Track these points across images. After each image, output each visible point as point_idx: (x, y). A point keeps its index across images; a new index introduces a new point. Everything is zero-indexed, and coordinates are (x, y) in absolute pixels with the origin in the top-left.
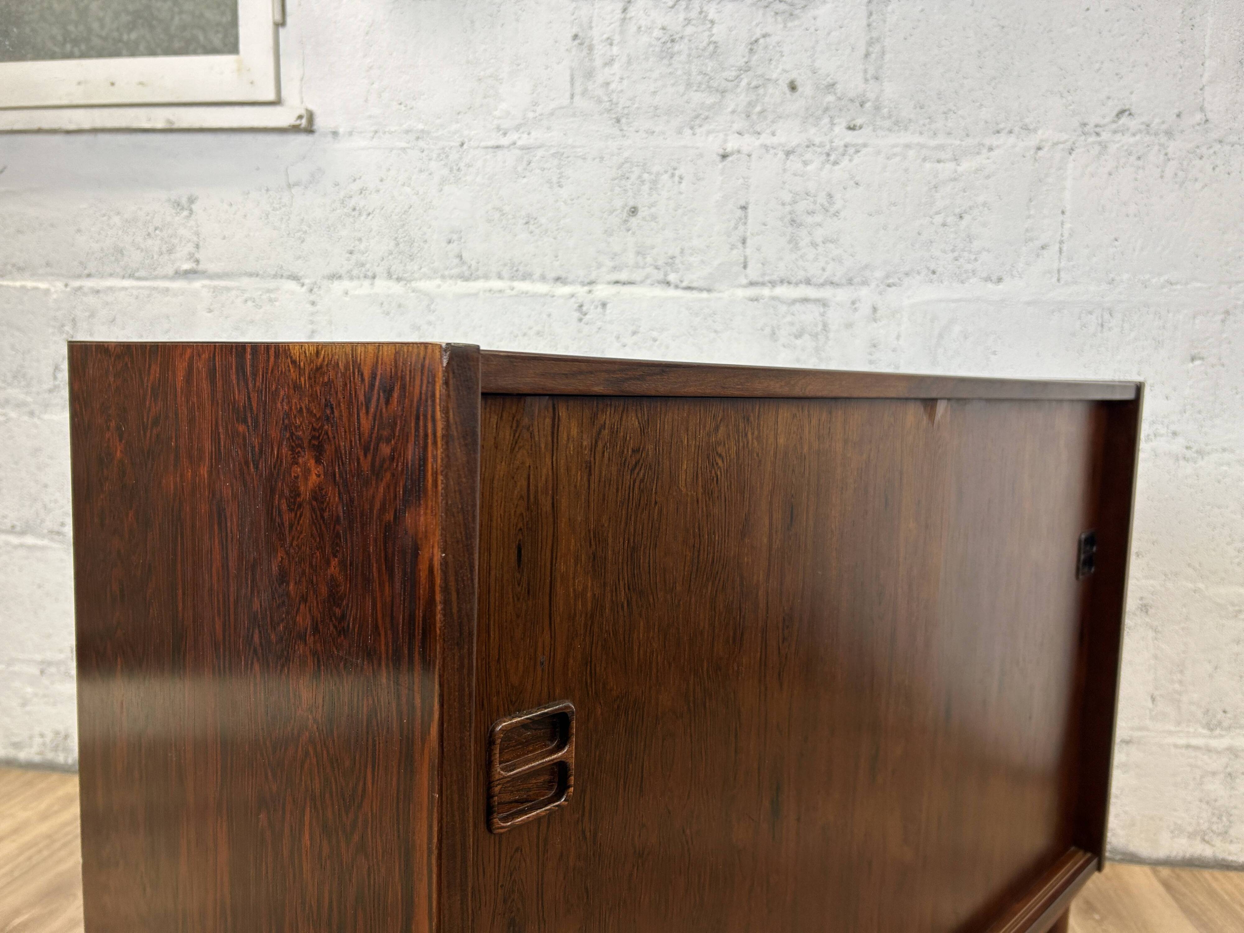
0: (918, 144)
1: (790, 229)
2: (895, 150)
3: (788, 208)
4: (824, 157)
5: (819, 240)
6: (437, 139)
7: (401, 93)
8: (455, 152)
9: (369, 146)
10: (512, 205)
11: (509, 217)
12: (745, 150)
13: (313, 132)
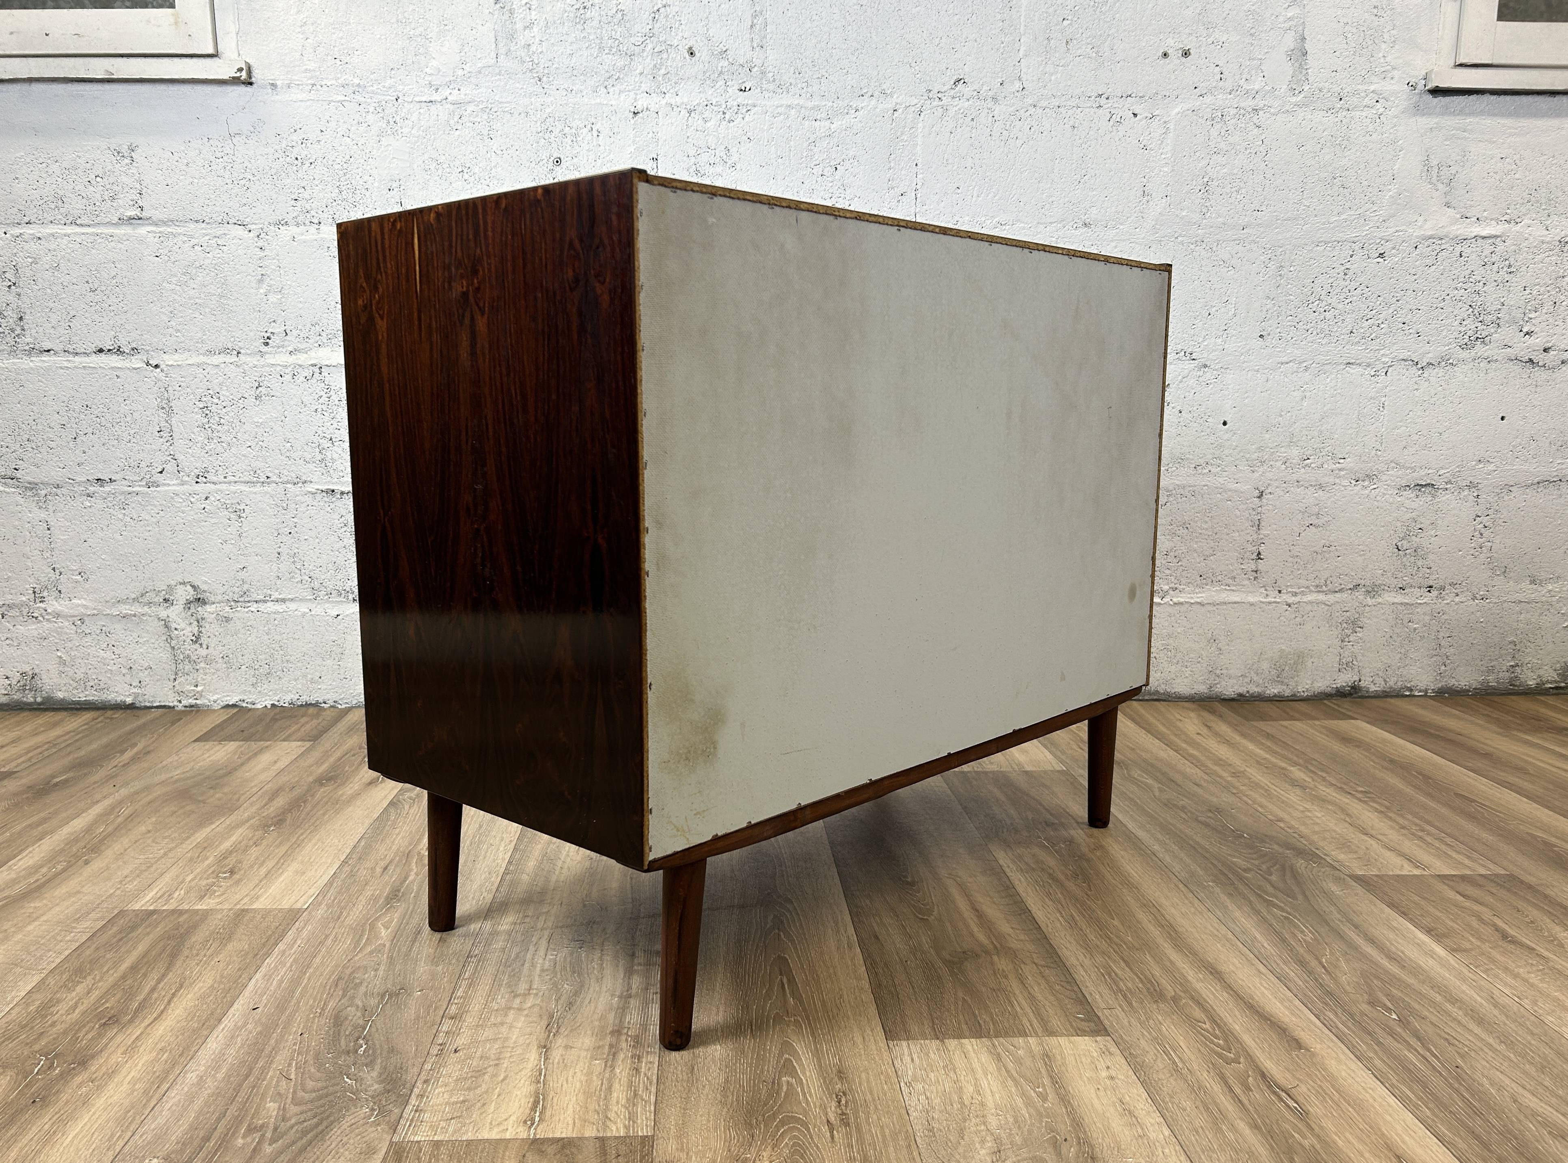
0: (798, 105)
2: (780, 110)
4: (721, 115)
6: (373, 92)
7: (336, 49)
8: (391, 105)
9: (308, 98)
10: (447, 155)
11: (445, 166)
12: (653, 108)
13: (251, 84)
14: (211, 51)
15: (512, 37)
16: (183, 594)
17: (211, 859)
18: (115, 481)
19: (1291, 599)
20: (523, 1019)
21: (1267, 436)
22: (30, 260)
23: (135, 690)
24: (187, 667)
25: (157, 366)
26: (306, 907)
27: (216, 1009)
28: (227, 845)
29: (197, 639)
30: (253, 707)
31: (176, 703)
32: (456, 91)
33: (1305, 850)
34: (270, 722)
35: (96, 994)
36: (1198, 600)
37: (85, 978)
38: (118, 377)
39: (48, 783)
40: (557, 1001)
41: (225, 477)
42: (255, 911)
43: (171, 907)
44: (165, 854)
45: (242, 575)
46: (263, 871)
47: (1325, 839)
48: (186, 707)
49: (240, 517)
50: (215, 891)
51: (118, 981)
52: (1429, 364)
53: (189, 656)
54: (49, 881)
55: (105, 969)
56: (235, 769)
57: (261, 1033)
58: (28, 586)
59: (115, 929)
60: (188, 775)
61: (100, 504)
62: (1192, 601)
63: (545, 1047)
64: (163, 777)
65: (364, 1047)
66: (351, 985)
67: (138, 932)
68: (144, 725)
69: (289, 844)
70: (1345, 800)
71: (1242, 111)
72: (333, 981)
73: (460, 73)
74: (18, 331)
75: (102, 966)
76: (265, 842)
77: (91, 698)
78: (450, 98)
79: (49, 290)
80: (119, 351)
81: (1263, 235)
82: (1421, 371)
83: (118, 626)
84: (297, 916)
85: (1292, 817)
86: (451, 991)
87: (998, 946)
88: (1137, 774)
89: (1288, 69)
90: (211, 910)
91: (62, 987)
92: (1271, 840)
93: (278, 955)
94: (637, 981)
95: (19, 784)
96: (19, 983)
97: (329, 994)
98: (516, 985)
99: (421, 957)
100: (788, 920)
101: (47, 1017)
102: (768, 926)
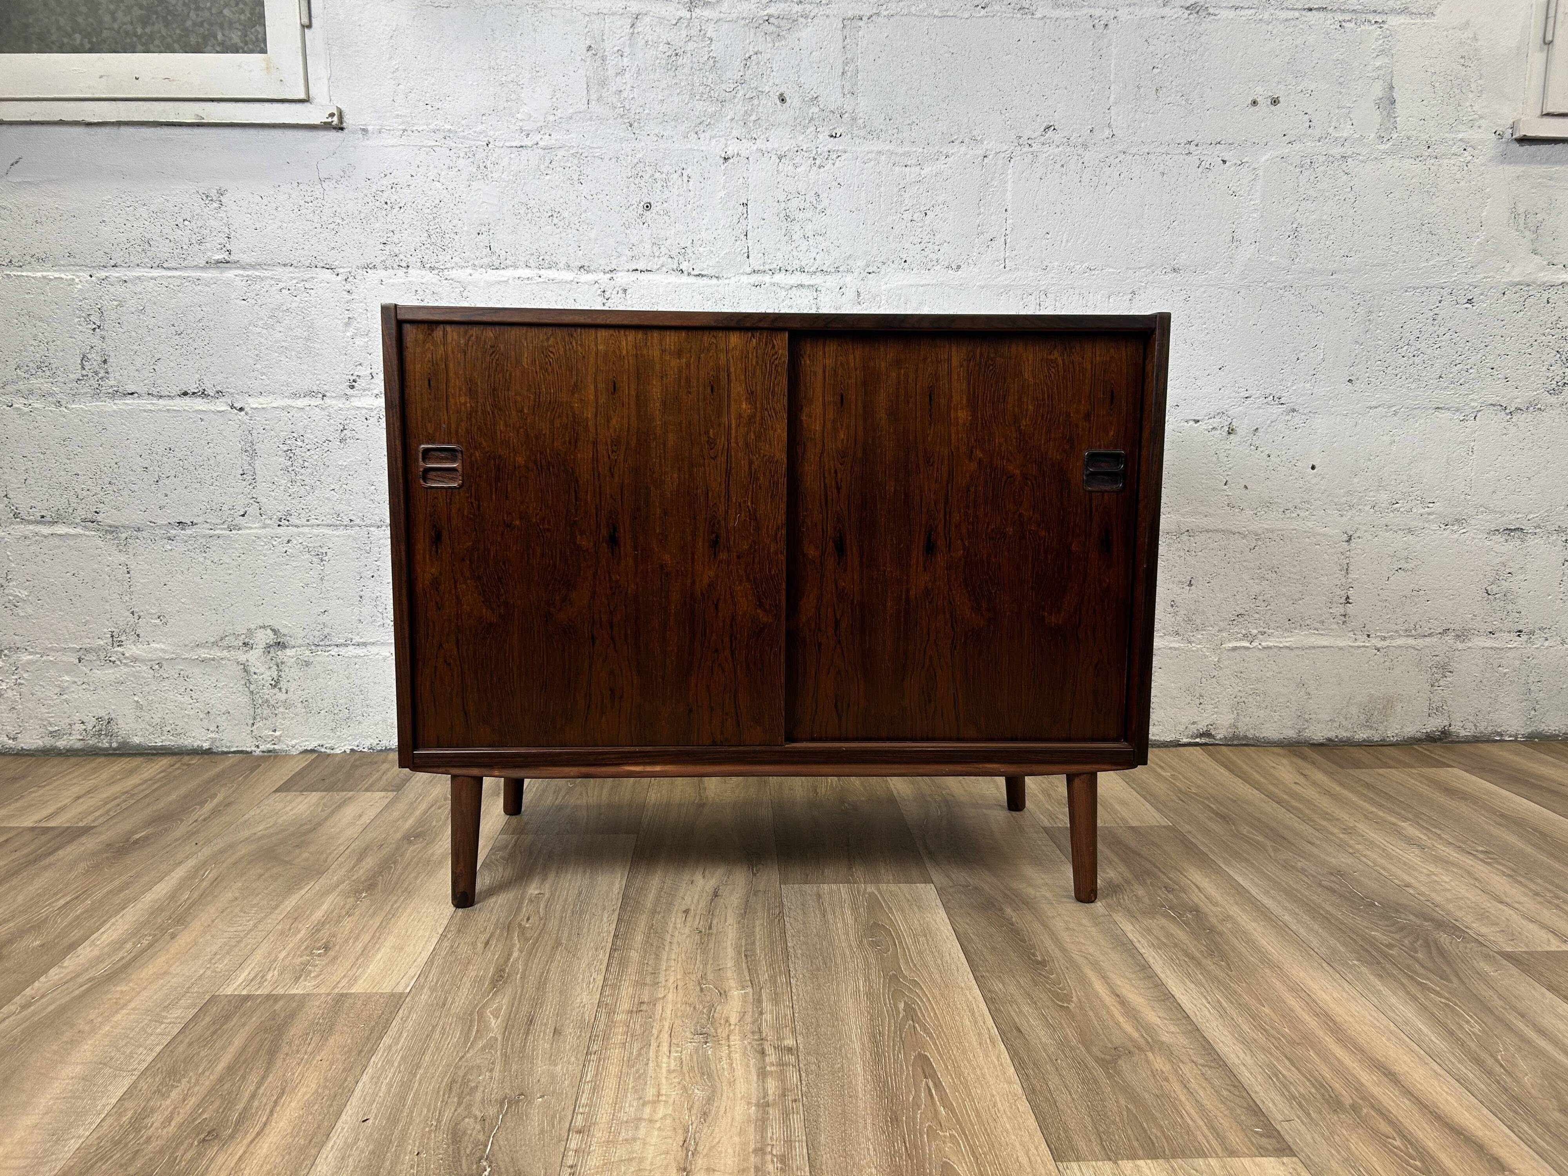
0: (889, 150)
1: (784, 224)
2: (870, 156)
3: (783, 205)
4: (811, 161)
5: (810, 234)
6: (464, 138)
7: (427, 95)
8: (482, 150)
9: (398, 143)
10: (537, 199)
11: (534, 210)
12: (744, 154)
13: (342, 129)
14: (302, 96)
15: (603, 83)
16: (263, 638)
17: (303, 932)
18: (196, 524)
19: (1380, 643)
20: (656, 1133)
21: (1355, 480)
22: (116, 303)
23: (213, 735)
24: (265, 712)
25: (241, 409)
26: (408, 990)
27: (322, 1121)
28: (318, 914)
29: (276, 684)
30: (332, 752)
31: (253, 748)
32: (547, 136)
33: (1444, 922)
34: (351, 769)
35: (192, 1101)
36: (1287, 645)
37: (179, 1081)
38: (202, 420)
39: (128, 840)
40: (690, 1110)
41: (308, 520)
42: (356, 996)
43: (266, 991)
44: (255, 926)
45: (324, 618)
46: (359, 946)
47: (1461, 908)
48: (263, 752)
49: (322, 560)
50: (310, 972)
51: (215, 1085)
52: (1517, 409)
53: (267, 701)
54: (135, 959)
55: (200, 1071)
56: (319, 824)
57: (373, 1152)
58: (106, 630)
59: (207, 1019)
60: (271, 830)
61: (182, 548)
62: (1281, 646)
63: (685, 1169)
64: (246, 833)
65: (488, 1170)
66: (466, 1091)
67: (232, 1023)
68: (223, 771)
69: (383, 914)
70: (1469, 861)
71: (1331, 158)
72: (447, 1085)
73: (551, 118)
74: (102, 374)
75: (197, 1066)
76: (357, 912)
77: (167, 743)
78: (541, 144)
79: (134, 333)
80: (204, 394)
81: (1351, 281)
82: (1509, 416)
83: (196, 670)
84: (401, 1003)
85: (1420, 882)
86: (574, 1097)
87: (1150, 1040)
88: (1245, 830)
89: (1376, 117)
90: (308, 995)
91: (155, 1092)
92: (1405, 909)
93: (384, 1050)
94: (772, 1085)
95: (98, 841)
96: (109, 1088)
97: (443, 1101)
98: (643, 1089)
99: (537, 1054)
100: (920, 1009)
101: (140, 1131)
102: (901, 1015)
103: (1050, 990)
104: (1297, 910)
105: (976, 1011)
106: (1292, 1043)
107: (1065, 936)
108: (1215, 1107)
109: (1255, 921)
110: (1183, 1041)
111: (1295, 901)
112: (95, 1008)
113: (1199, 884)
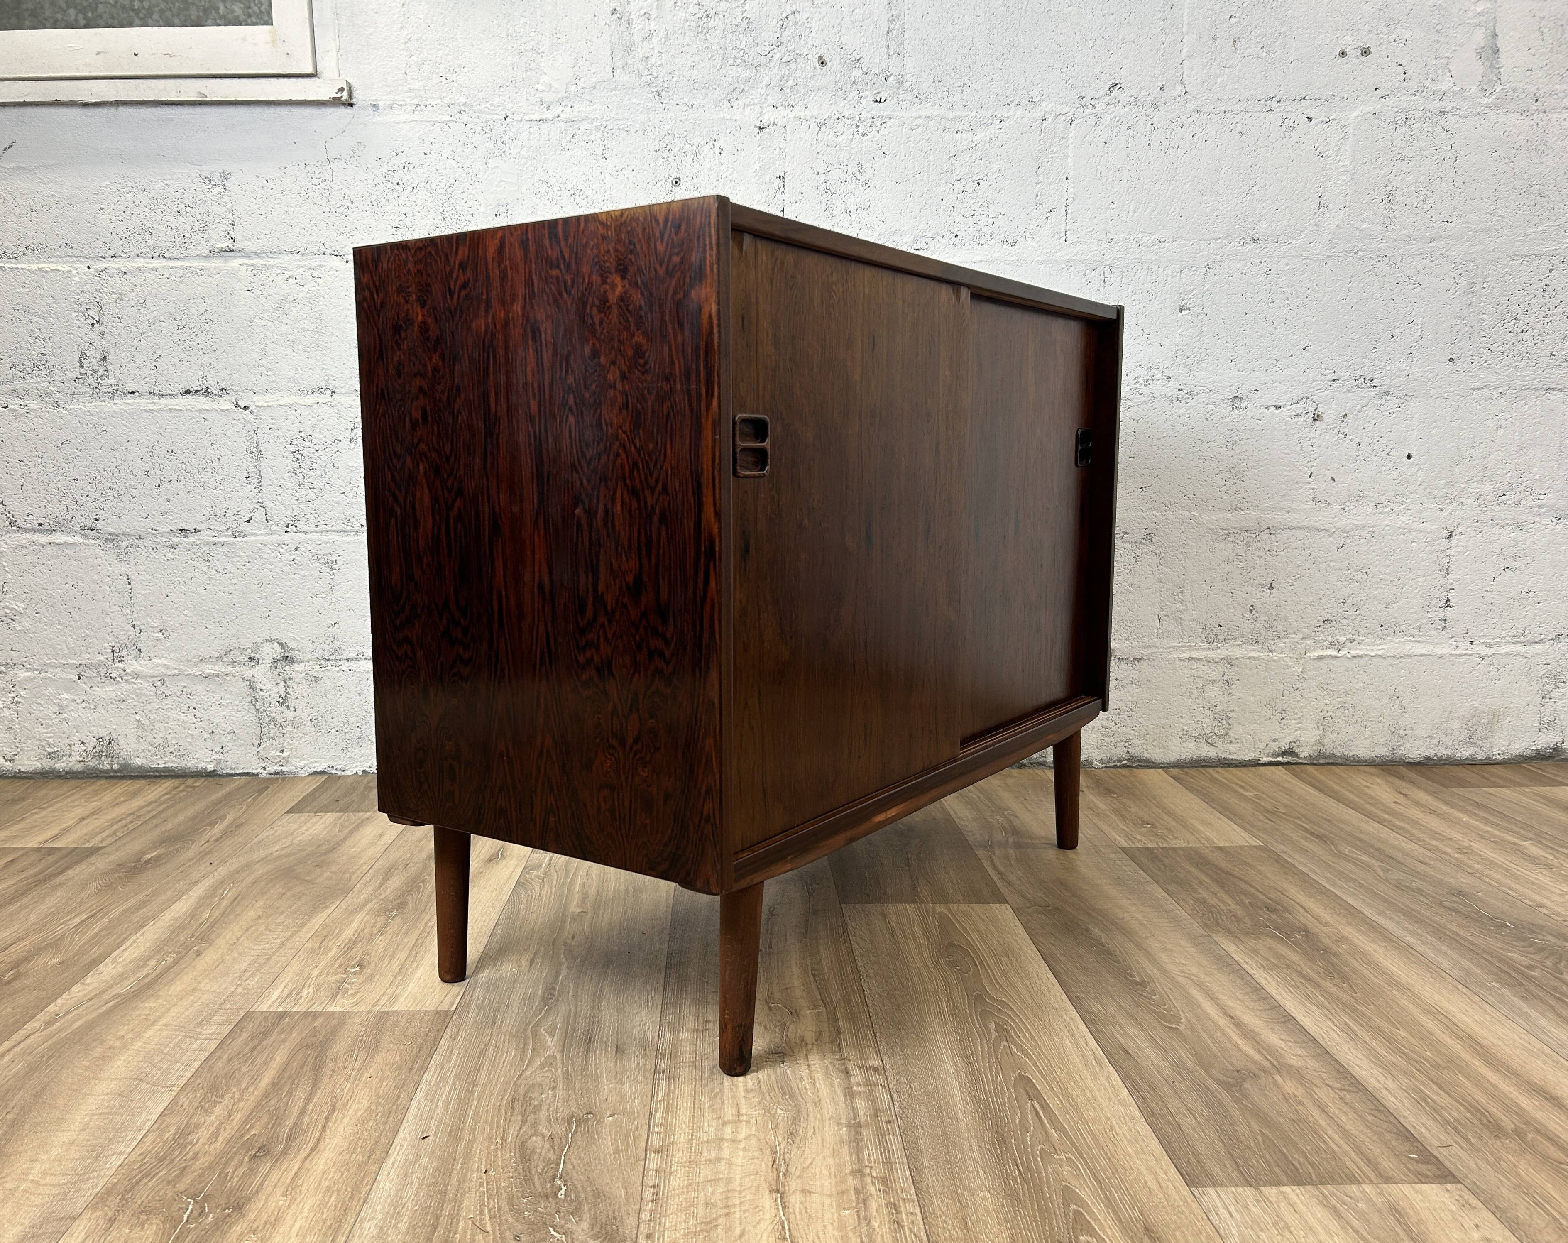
0: (938, 115)
1: (824, 198)
3: (822, 177)
4: (854, 128)
5: (852, 208)
6: (480, 111)
7: (442, 66)
8: (499, 125)
9: (411, 119)
10: (558, 177)
11: (555, 189)
12: (780, 122)
13: (351, 105)
14: (310, 70)
15: (629, 49)
16: (271, 652)
17: (335, 950)
18: (199, 531)
19: (1485, 652)
20: (741, 1153)
21: (1457, 470)
22: (115, 296)
23: (217, 756)
24: (272, 731)
25: (246, 408)
26: (453, 1008)
27: (379, 1137)
28: (349, 933)
29: (283, 701)
30: (343, 773)
31: (260, 770)
32: (569, 108)
34: (364, 791)
35: (238, 1117)
36: (1380, 653)
37: (222, 1096)
38: (205, 419)
39: (139, 860)
40: (775, 1129)
41: (317, 526)
42: (398, 1013)
43: (303, 1008)
44: (283, 944)
45: (334, 631)
46: (396, 964)
48: (270, 774)
49: (332, 569)
50: (347, 989)
51: (262, 1100)
53: (274, 719)
54: (161, 976)
55: (244, 1086)
56: (338, 845)
57: (437, 1169)
58: (106, 645)
59: (245, 1035)
60: (288, 851)
61: (184, 556)
62: (1373, 654)
63: (778, 1191)
64: (262, 853)
65: (564, 1189)
66: (529, 1109)
67: (272, 1039)
68: (230, 793)
69: (418, 932)
71: (1428, 114)
72: (508, 1103)
73: (573, 88)
74: (101, 372)
75: (240, 1082)
76: (390, 930)
77: (169, 765)
78: (563, 116)
79: (134, 329)
80: (207, 392)
81: (1452, 249)
83: (200, 688)
84: (447, 1021)
85: (1553, 902)
86: (647, 1117)
87: (1276, 1063)
88: (1347, 850)
89: (1478, 68)
90: (348, 1012)
91: (198, 1108)
92: (1541, 930)
93: (436, 1068)
94: (861, 1105)
95: (107, 861)
96: (148, 1104)
97: (505, 1119)
98: (721, 1109)
99: (601, 1073)
100: (1013, 1029)
101: (186, 1147)
102: (993, 1036)
103: (1155, 1012)
104: (1420, 931)
105: (1075, 1032)
106: (1437, 1066)
107: (1163, 957)
108: (1361, 1132)
109: (1374, 942)
110: (1312, 1064)
111: (1416, 922)
112: (124, 1025)
113: (1304, 905)
